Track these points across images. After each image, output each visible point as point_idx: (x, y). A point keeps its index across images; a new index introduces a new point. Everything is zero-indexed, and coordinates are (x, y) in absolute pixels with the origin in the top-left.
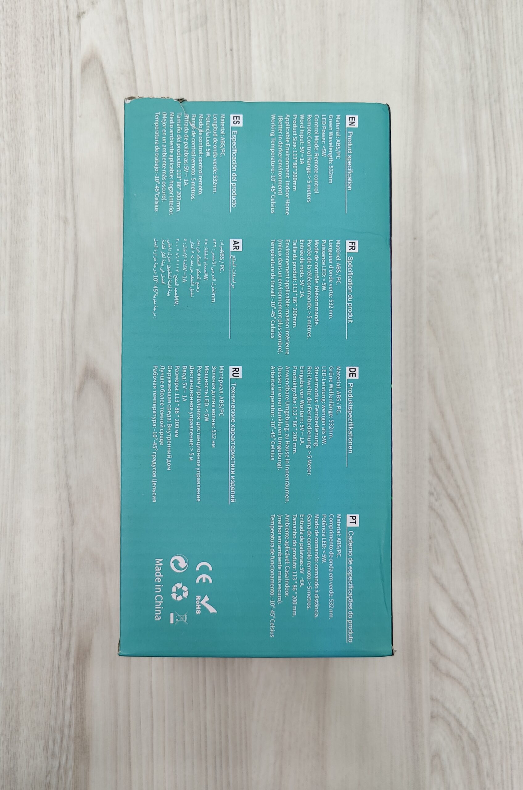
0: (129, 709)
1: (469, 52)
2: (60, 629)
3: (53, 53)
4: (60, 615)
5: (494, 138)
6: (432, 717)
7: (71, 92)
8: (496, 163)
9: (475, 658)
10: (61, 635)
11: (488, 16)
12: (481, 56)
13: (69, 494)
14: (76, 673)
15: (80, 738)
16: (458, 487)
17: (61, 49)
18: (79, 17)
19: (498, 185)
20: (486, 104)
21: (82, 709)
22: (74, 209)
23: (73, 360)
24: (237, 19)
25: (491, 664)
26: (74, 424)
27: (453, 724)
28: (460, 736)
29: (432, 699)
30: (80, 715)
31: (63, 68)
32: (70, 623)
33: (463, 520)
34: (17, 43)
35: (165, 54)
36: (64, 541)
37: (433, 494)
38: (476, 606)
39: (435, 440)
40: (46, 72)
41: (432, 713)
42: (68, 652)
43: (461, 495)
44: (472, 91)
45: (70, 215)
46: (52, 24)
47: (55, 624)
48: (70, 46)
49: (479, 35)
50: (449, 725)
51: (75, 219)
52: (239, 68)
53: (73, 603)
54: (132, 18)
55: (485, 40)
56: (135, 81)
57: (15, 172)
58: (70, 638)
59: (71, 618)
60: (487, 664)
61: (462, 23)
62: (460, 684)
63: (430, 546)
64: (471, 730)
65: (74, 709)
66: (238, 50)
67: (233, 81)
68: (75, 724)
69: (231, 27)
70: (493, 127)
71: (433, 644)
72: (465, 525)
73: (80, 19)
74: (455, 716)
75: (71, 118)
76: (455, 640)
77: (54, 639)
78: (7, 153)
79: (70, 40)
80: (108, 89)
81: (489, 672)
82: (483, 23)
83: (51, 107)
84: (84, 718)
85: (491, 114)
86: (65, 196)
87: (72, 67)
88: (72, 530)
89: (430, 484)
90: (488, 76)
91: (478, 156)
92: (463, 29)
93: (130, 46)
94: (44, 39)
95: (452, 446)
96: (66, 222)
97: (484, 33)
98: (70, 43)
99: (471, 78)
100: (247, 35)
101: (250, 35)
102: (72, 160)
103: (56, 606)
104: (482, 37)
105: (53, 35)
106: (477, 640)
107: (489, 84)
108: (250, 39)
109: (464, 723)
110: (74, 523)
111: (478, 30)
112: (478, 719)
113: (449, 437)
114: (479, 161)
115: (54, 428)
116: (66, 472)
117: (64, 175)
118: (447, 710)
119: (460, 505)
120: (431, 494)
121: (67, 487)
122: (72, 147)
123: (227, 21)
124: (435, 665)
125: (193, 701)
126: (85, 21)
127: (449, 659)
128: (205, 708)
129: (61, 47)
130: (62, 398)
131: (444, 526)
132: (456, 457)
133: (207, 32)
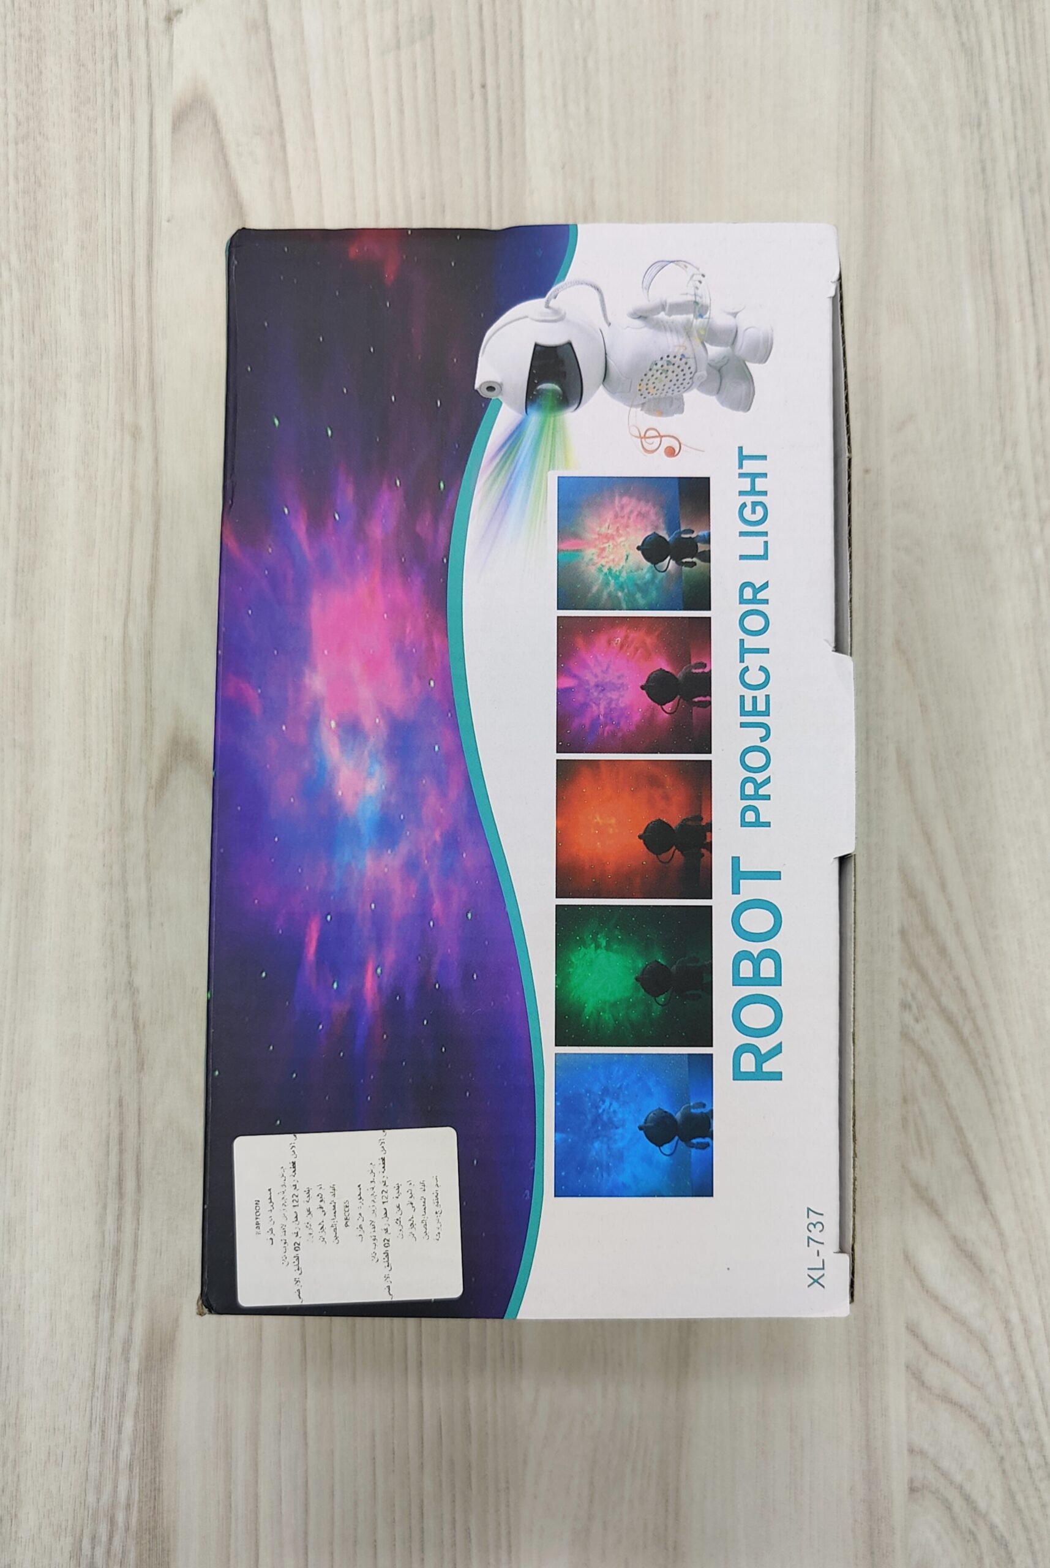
0: (256, 1471)
1: (976, 92)
2: (110, 1294)
3: (116, 92)
4: (110, 1264)
5: (1030, 265)
6: (912, 1490)
7: (150, 173)
8: (1035, 315)
9: (1003, 1361)
10: (112, 1306)
11: (1015, 19)
12: (1001, 100)
13: (134, 1004)
14: (144, 1390)
15: (149, 1533)
16: (963, 991)
17: (131, 84)
18: (169, 20)
19: (1039, 363)
20: (1012, 197)
21: (155, 1469)
22: (154, 409)
23: (146, 722)
24: (495, 24)
25: (1037, 1375)
26: (148, 855)
27: (958, 1505)
28: (971, 1533)
29: (911, 1451)
30: (151, 1483)
31: (134, 123)
32: (133, 1281)
33: (974, 1062)
34: (41, 73)
35: (346, 95)
36: (121, 1105)
37: (910, 1007)
38: (1004, 1248)
39: (912, 893)
40: (100, 132)
41: (911, 1481)
42: (127, 1344)
43: (969, 1010)
44: (983, 170)
45: (145, 421)
46: (113, 35)
47: (100, 1283)
48: (149, 78)
49: (995, 57)
50: (949, 1508)
51: (155, 429)
52: (499, 121)
53: (139, 1240)
54: (279, 23)
55: (1009, 67)
56: (284, 148)
57: (31, 332)
58: (132, 1314)
59: (134, 1271)
60: (1030, 1374)
61: (960, 33)
62: (972, 1417)
63: (904, 1119)
64: (997, 1518)
65: (138, 1470)
66: (498, 87)
67: (487, 148)
68: (139, 1501)
69: (482, 40)
70: (1028, 242)
71: (913, 1330)
72: (978, 1073)
73: (172, 24)
74: (961, 1488)
75: (150, 223)
76: (960, 1321)
77: (97, 1317)
78: (16, 294)
79: (149, 66)
80: (227, 164)
81: (1034, 1391)
82: (1004, 34)
83: (108, 201)
84: (159, 1489)
85: (1023, 218)
86: (134, 382)
87: (153, 121)
88: (139, 1082)
89: (903, 984)
90: (1015, 139)
91: (996, 303)
92: (963, 44)
93: (275, 78)
94: (95, 64)
95: (950, 904)
96: (136, 434)
97: (1007, 53)
98: (150, 72)
99: (981, 143)
100: (516, 57)
101: (522, 56)
102: (150, 309)
103: (103, 1245)
104: (1002, 61)
105: (116, 56)
106: (1007, 1322)
107: (1018, 155)
108: (522, 64)
109: (982, 1505)
110: (143, 1065)
111: (994, 47)
112: (1010, 1494)
113: (943, 886)
114: (999, 311)
115: (104, 865)
116: (129, 957)
117: (134, 338)
118: (944, 1474)
119: (967, 1030)
120: (905, 1006)
121: (130, 989)
122: (150, 282)
123: (474, 29)
124: (916, 1375)
125: (394, 1454)
126: (180, 27)
127: (948, 1364)
128: (422, 1466)
129: (131, 80)
130: (122, 802)
131: (935, 1076)
132: (958, 928)
133: (433, 51)
